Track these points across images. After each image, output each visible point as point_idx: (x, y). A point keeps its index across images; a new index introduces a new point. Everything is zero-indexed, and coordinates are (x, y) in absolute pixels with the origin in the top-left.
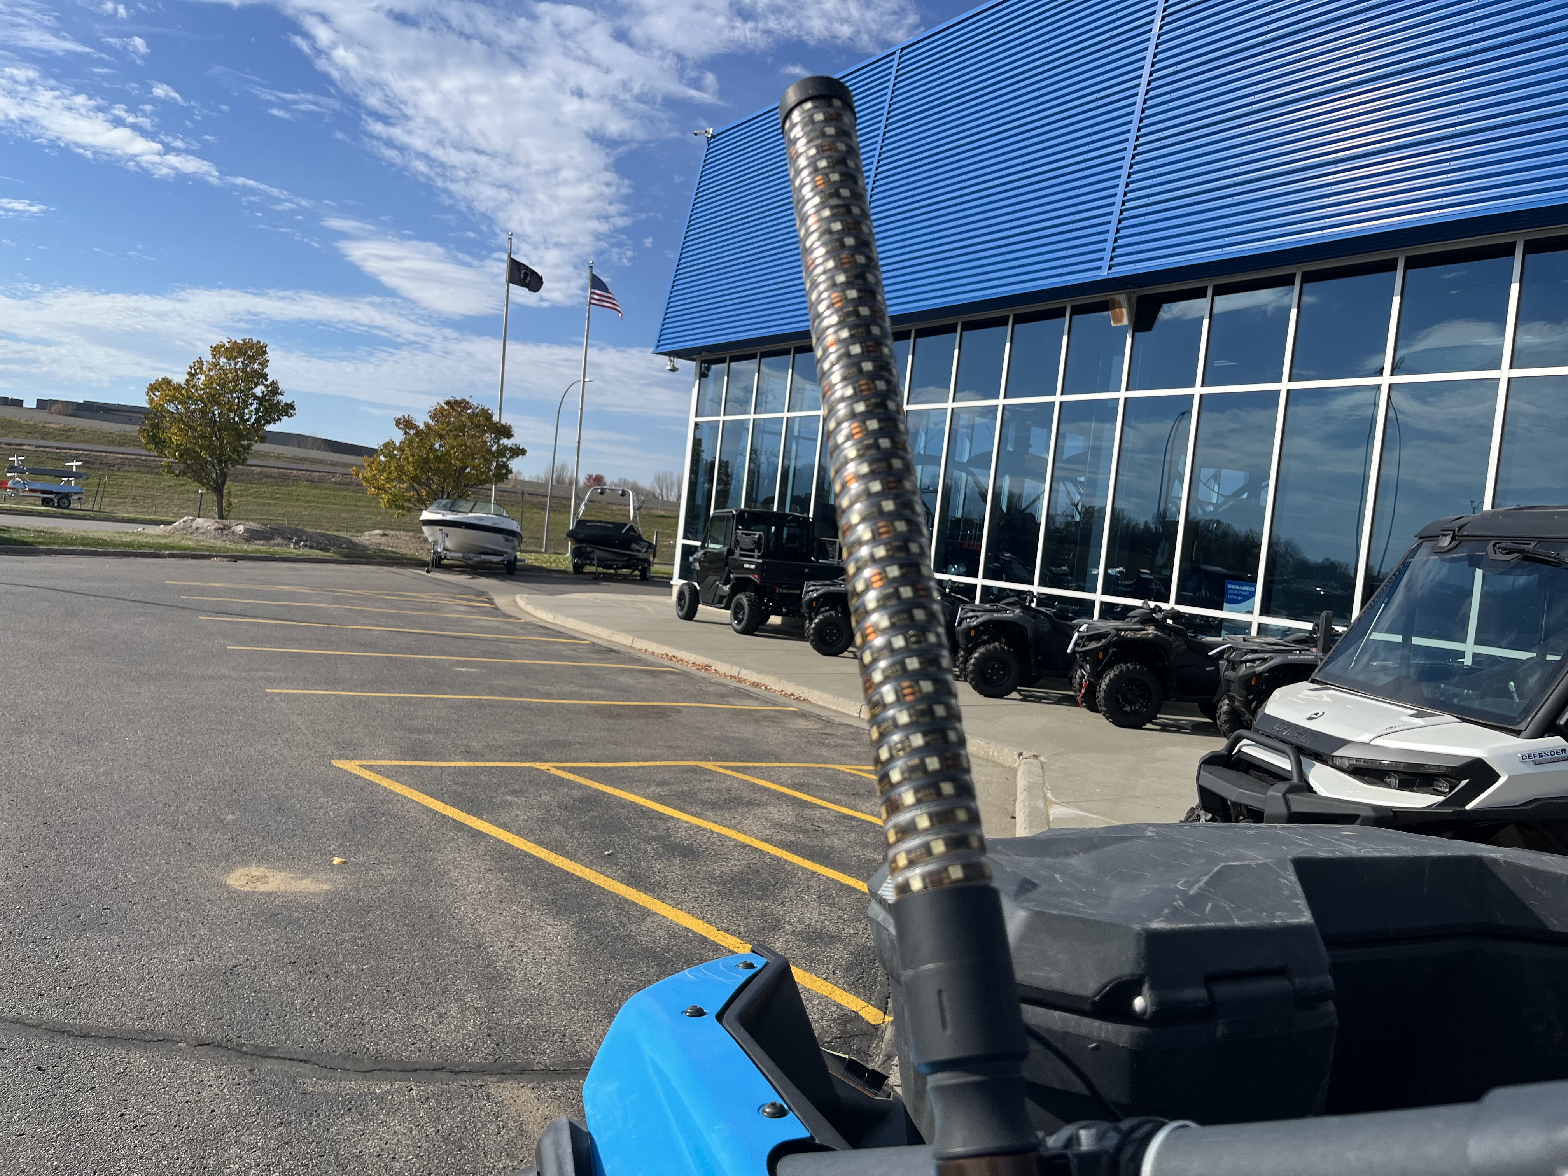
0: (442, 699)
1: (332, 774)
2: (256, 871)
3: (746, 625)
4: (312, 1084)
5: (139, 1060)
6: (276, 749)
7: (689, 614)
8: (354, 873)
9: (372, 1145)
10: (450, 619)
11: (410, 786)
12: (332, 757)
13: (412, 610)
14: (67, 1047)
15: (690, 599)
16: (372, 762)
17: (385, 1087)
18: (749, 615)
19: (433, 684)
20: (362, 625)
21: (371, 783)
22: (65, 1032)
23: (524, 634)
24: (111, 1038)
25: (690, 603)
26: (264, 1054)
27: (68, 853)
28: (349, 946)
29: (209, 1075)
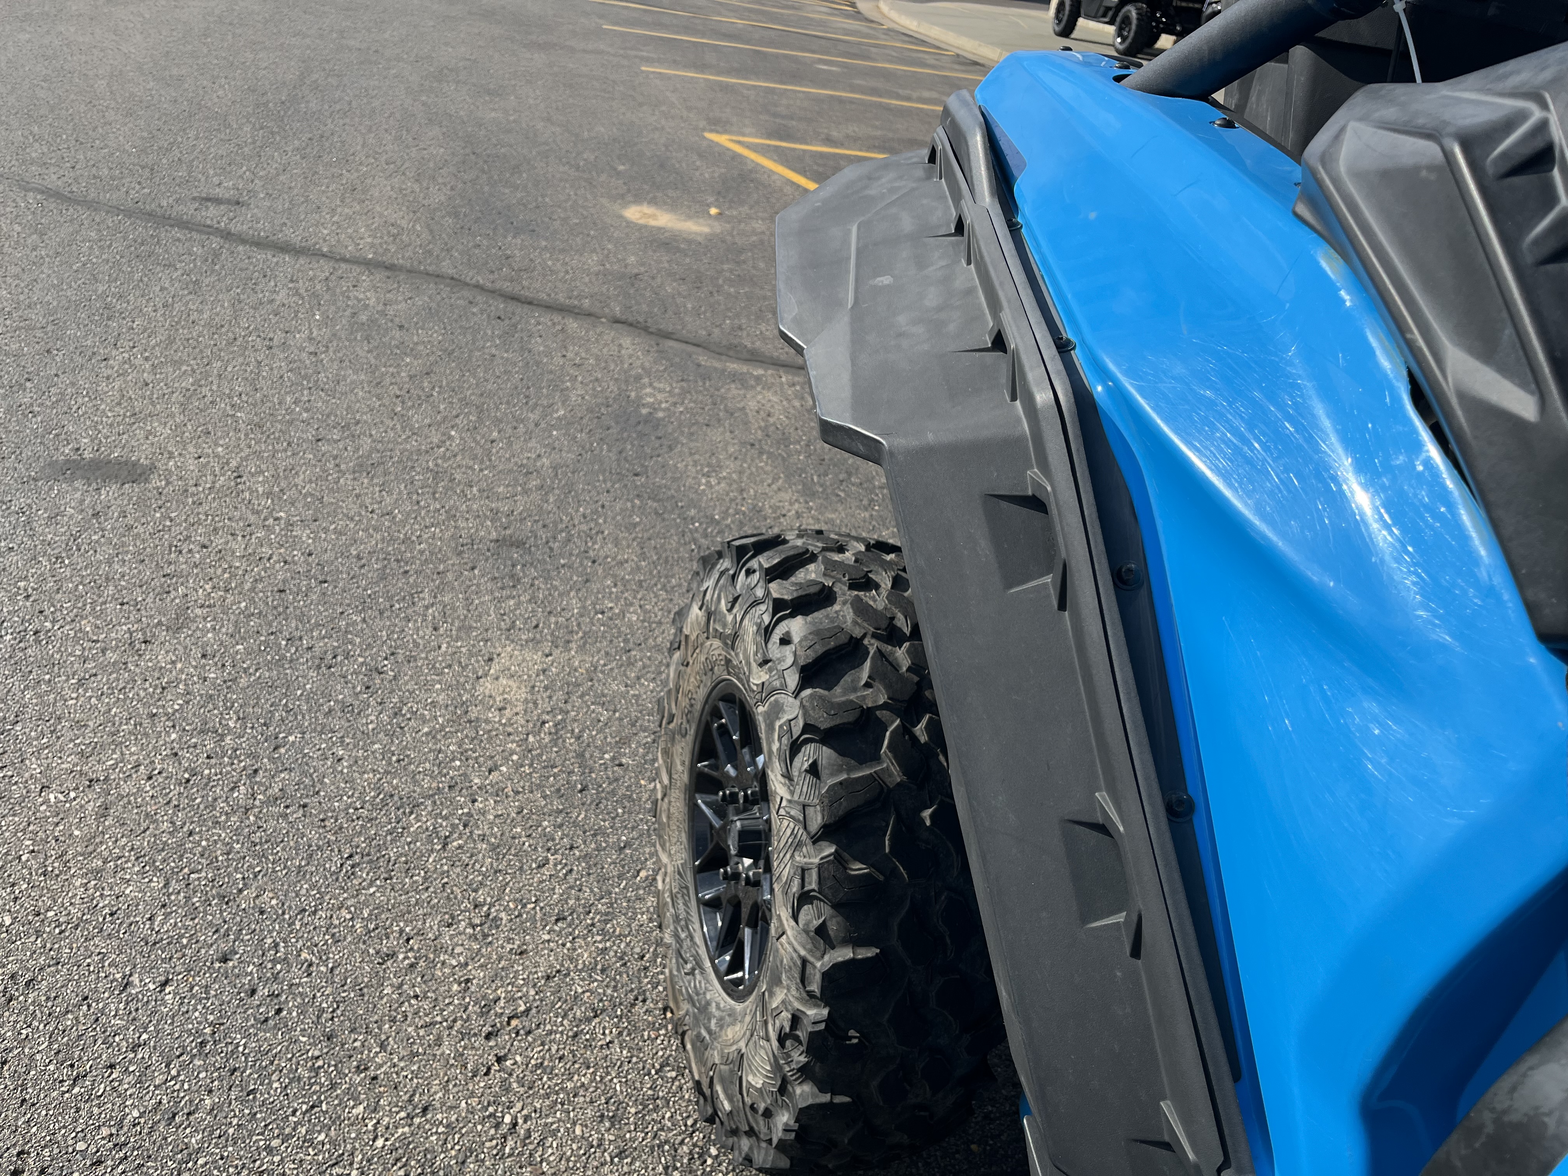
0: (804, 92)
1: (705, 144)
2: (647, 209)
3: (1131, 44)
4: (703, 359)
5: (572, 324)
6: (655, 118)
7: (1066, 31)
8: (729, 223)
9: (752, 405)
10: (812, 19)
11: (775, 161)
12: (704, 130)
13: (773, 6)
14: (520, 310)
15: (1071, 11)
16: (741, 139)
17: (761, 372)
18: (1136, 33)
19: (795, 77)
20: (726, 16)
21: (740, 156)
22: (514, 298)
23: (886, 40)
24: (550, 307)
25: (1069, 16)
26: (668, 336)
27: (496, 177)
28: (728, 274)
29: (626, 342)
